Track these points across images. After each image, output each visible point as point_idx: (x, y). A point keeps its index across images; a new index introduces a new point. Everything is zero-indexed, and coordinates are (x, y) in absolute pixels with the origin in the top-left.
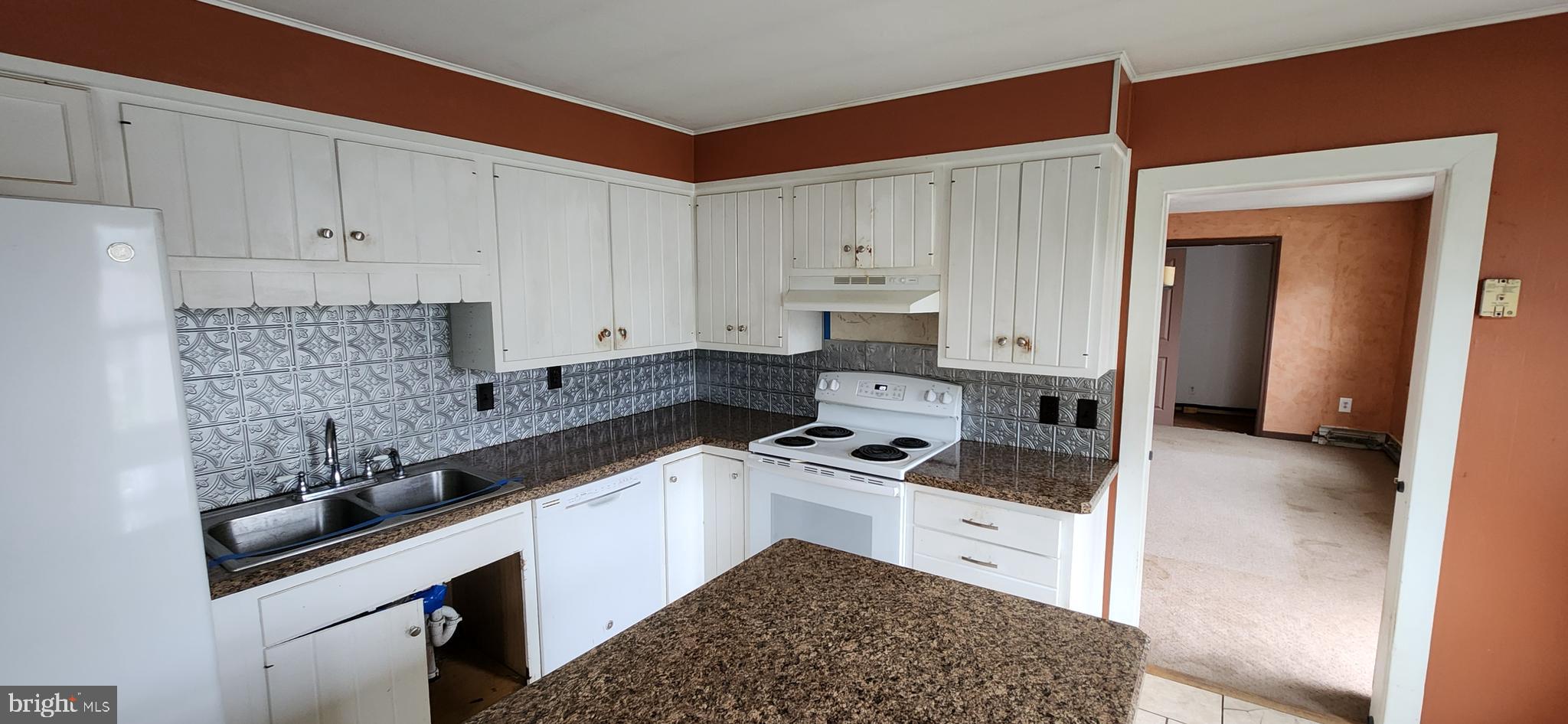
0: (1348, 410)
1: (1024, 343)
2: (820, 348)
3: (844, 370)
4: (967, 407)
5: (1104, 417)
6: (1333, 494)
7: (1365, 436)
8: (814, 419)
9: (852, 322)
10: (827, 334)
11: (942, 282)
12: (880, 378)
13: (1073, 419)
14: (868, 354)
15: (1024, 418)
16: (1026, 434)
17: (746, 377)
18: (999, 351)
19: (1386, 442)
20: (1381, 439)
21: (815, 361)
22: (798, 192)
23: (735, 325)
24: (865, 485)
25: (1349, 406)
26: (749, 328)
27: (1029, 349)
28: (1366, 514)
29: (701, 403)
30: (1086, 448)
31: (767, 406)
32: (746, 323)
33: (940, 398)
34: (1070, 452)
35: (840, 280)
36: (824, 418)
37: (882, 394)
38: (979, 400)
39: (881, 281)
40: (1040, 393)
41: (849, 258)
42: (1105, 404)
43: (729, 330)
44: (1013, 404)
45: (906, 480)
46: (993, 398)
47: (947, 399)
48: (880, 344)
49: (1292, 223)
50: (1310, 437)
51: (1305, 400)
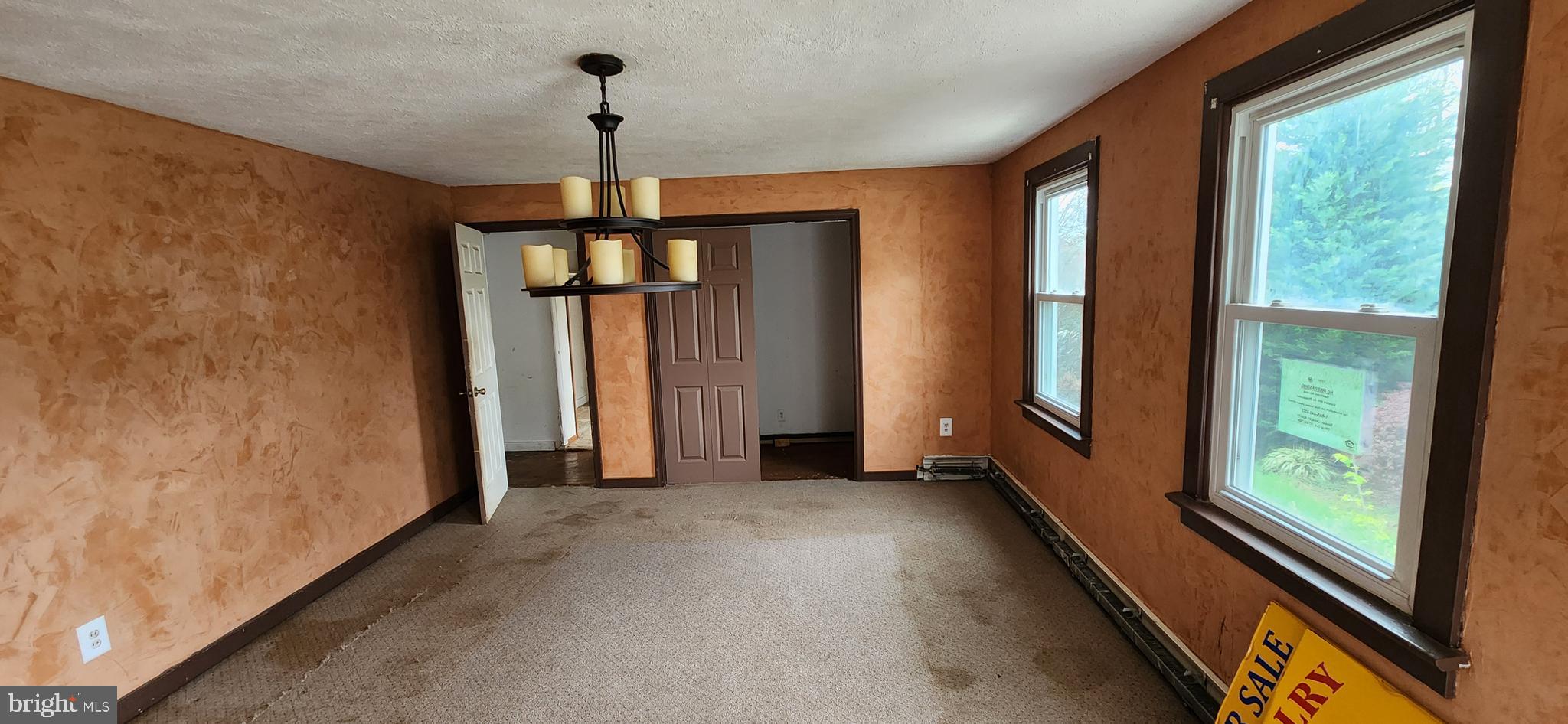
0: (949, 433)
20: (984, 465)
25: (950, 428)
49: (867, 192)
50: (915, 473)
51: (905, 425)
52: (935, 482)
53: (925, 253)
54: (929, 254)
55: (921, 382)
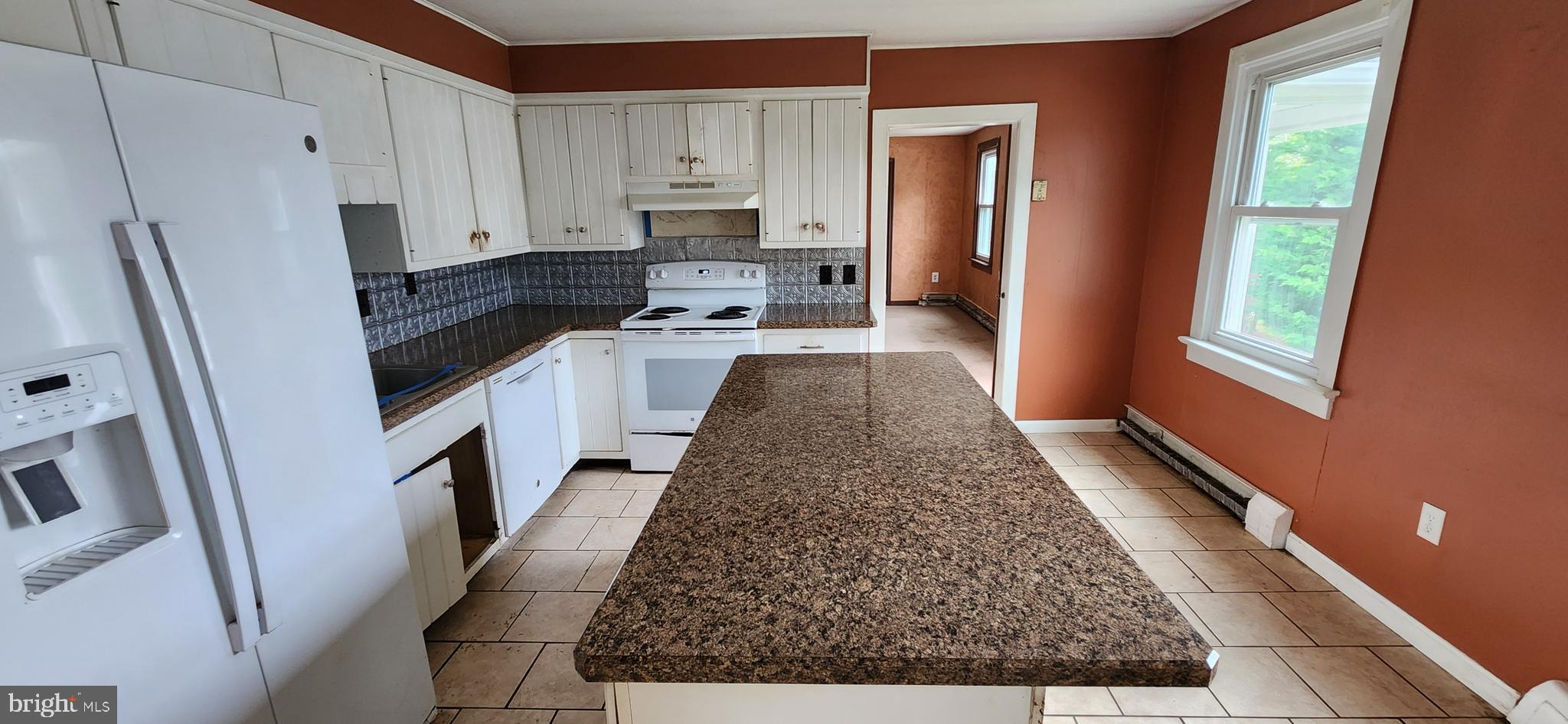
0: (937, 281)
1: (819, 227)
2: (644, 246)
3: (667, 261)
4: (769, 280)
5: (860, 276)
6: (939, 331)
7: (945, 297)
8: (646, 306)
9: (670, 222)
10: (648, 233)
11: (761, 184)
12: (702, 265)
13: (841, 280)
14: (688, 247)
15: (809, 283)
16: (812, 294)
17: (568, 276)
18: (804, 233)
19: (957, 299)
20: (954, 298)
21: (639, 257)
22: (630, 109)
23: (572, 226)
24: (728, 336)
25: (937, 277)
26: (588, 229)
27: (824, 231)
28: (960, 339)
29: (520, 307)
30: (849, 297)
31: (593, 300)
32: (586, 225)
33: (753, 274)
34: (840, 302)
35: (673, 186)
36: (655, 301)
37: (706, 277)
38: (778, 274)
39: (712, 185)
40: (819, 264)
41: (685, 166)
42: (860, 266)
43: (569, 232)
44: (802, 273)
45: (759, 327)
46: (787, 271)
47: (758, 274)
48: (698, 238)
49: (899, 149)
50: (918, 302)
51: (914, 276)
52: (928, 306)
53: (929, 183)
54: (931, 183)
55: (923, 252)
